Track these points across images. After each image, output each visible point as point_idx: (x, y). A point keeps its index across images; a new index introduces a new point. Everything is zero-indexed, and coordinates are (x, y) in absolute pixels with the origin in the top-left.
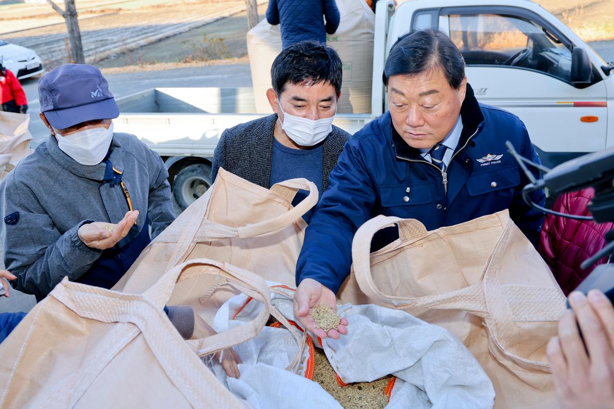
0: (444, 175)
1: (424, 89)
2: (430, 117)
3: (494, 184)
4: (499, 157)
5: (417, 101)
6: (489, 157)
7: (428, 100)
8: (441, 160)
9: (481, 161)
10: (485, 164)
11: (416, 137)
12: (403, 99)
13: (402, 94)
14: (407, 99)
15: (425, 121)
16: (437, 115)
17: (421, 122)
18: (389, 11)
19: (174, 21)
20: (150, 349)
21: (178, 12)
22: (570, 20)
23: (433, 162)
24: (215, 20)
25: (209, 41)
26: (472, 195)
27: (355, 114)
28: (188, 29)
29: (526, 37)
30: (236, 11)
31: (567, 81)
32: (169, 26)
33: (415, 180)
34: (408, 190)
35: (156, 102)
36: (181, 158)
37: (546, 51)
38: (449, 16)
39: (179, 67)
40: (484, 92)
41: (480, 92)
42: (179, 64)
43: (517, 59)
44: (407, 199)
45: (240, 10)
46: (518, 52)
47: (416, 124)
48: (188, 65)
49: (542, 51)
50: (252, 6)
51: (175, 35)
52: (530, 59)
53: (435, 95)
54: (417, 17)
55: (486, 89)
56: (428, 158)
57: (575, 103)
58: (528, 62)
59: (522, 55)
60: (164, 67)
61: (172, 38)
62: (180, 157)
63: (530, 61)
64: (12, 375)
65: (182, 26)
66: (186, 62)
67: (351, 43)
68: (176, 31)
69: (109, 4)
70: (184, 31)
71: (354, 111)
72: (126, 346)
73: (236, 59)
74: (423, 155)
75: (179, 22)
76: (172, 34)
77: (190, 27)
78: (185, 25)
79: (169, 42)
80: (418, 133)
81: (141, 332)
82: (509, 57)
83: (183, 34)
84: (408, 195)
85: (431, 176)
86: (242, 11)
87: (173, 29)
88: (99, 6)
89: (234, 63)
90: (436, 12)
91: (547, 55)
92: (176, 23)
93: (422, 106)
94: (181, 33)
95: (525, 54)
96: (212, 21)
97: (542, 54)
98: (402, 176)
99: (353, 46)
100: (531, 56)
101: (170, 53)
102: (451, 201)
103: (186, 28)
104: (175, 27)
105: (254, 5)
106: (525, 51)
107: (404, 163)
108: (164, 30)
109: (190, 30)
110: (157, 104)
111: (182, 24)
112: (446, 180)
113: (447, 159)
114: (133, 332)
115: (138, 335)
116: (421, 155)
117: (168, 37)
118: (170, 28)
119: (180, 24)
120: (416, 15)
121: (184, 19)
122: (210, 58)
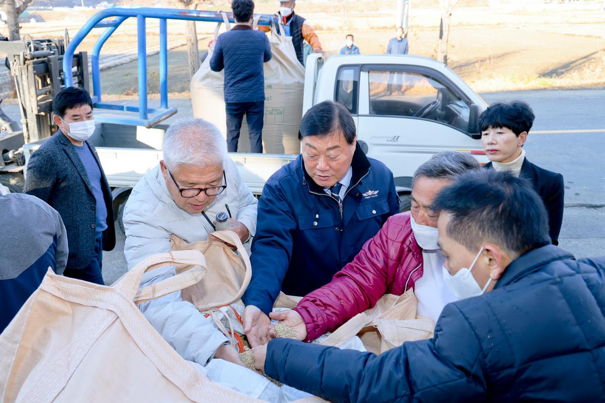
0: (340, 205)
1: (330, 145)
2: (334, 164)
3: (374, 212)
4: (376, 192)
5: (324, 153)
6: (370, 192)
7: (332, 152)
8: (338, 194)
9: (364, 195)
10: (368, 198)
11: (323, 178)
12: (314, 151)
13: (315, 148)
14: (318, 152)
15: (330, 167)
16: (338, 163)
17: (328, 168)
18: (318, 63)
19: (116, 52)
20: (126, 330)
21: (119, 42)
22: (482, 70)
23: (332, 195)
24: (156, 52)
25: (151, 75)
26: (360, 219)
27: (286, 155)
28: (129, 60)
29: (437, 91)
30: (176, 45)
31: (466, 132)
32: (111, 56)
33: (321, 209)
34: (317, 216)
35: (102, 135)
36: (127, 189)
37: (452, 103)
38: (369, 72)
39: (121, 99)
40: (397, 139)
41: (393, 139)
42: (122, 96)
43: (427, 110)
44: (316, 224)
45: (179, 44)
46: (429, 103)
47: (324, 169)
48: (130, 98)
49: (449, 104)
50: (193, 44)
51: (116, 66)
52: (439, 109)
53: (338, 149)
54: (342, 71)
55: (398, 137)
56: (329, 192)
57: (472, 151)
58: (437, 112)
59: (432, 106)
60: (107, 98)
61: (113, 69)
62: (125, 188)
63: (439, 111)
64: (18, 346)
65: (123, 57)
66: (128, 94)
67: (284, 91)
68: (117, 62)
69: (50, 32)
70: (125, 62)
71: (285, 151)
72: (108, 328)
73: (177, 94)
74: (325, 190)
75: (121, 53)
76: (114, 65)
77: (131, 59)
78: (126, 56)
79: (110, 72)
80: (325, 175)
81: (118, 317)
82: (422, 107)
83: (124, 65)
84: (317, 220)
85: (332, 206)
86: (182, 45)
87: (115, 60)
88: (40, 33)
89: (174, 98)
90: (358, 68)
91: (453, 107)
92: (117, 53)
93: (328, 157)
94: (122, 64)
95: (434, 105)
96: (153, 53)
97: (448, 106)
98: (312, 206)
99: (285, 93)
100: (440, 107)
101: (111, 83)
102: (346, 224)
103: (127, 59)
104: (117, 57)
105: (195, 43)
106: (434, 103)
107: (313, 196)
108: (105, 61)
109: (131, 61)
110: (102, 137)
111: (123, 55)
112: (341, 209)
113: (342, 195)
114: (112, 318)
115: (116, 319)
116: (324, 190)
117: (109, 68)
118: (111, 58)
119: (121, 55)
120: (340, 71)
121: (125, 50)
122: (152, 91)
